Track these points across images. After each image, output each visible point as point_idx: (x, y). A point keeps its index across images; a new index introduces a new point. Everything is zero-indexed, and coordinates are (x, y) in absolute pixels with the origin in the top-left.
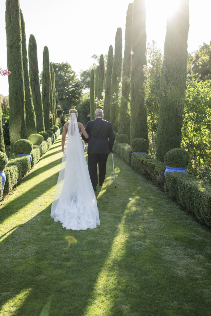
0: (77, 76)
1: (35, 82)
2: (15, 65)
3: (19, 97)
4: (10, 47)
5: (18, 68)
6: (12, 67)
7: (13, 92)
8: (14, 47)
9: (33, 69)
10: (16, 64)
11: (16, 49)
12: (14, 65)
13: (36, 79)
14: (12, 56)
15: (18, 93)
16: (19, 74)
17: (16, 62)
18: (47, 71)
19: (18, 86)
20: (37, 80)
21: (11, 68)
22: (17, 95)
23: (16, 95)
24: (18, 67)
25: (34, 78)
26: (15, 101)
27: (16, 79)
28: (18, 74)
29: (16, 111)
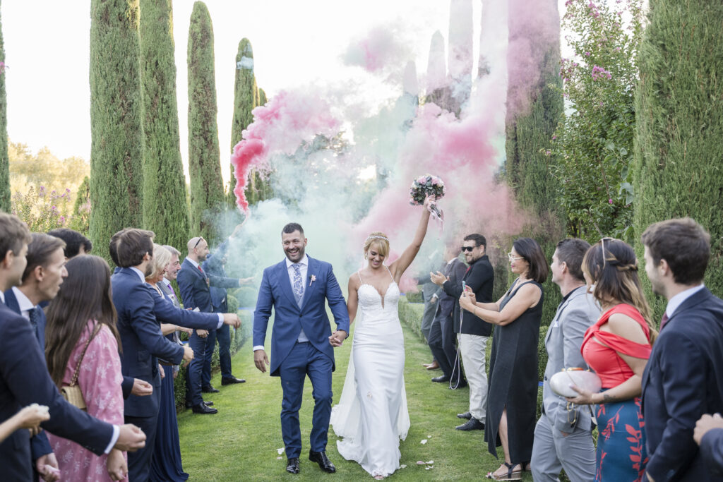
0: (345, 132)
1: (206, 139)
2: (114, 74)
3: (124, 183)
4: (101, 18)
5: (122, 83)
6: (102, 81)
7: (103, 163)
8: (113, 18)
9: (200, 102)
10: (117, 70)
11: (121, 24)
12: (109, 77)
13: (208, 131)
14: (105, 45)
15: (121, 167)
16: (126, 105)
17: (117, 65)
18: (245, 110)
19: (121, 143)
20: (209, 134)
21: (99, 86)
22: (115, 174)
23: (112, 174)
24: (123, 80)
25: (201, 127)
26: (110, 193)
27: (116, 120)
28: (122, 104)
29: (109, 228)
